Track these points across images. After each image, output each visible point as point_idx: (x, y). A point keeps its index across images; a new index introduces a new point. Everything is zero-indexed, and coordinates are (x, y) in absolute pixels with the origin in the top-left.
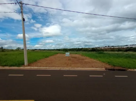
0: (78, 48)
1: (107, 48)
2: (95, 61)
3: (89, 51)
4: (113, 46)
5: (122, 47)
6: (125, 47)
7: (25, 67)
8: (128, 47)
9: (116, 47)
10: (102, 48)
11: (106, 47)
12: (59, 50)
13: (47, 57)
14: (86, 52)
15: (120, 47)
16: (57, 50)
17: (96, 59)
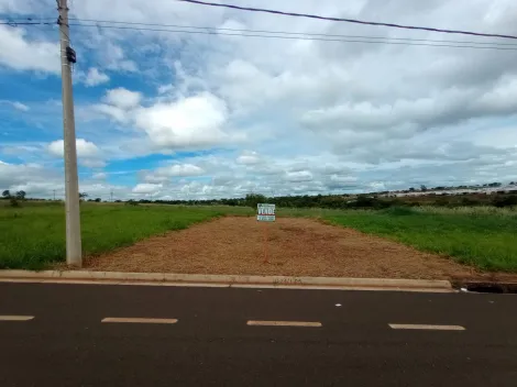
0: (303, 195)
1: (416, 194)
2: (385, 243)
3: (349, 206)
4: (439, 188)
5: (479, 191)
6: (489, 191)
7: (66, 274)
8: (502, 192)
9: (455, 192)
10: (399, 195)
11: (412, 190)
12: (232, 203)
13: (179, 227)
14: (338, 210)
15: (470, 191)
16: (225, 202)
17: (386, 236)
